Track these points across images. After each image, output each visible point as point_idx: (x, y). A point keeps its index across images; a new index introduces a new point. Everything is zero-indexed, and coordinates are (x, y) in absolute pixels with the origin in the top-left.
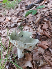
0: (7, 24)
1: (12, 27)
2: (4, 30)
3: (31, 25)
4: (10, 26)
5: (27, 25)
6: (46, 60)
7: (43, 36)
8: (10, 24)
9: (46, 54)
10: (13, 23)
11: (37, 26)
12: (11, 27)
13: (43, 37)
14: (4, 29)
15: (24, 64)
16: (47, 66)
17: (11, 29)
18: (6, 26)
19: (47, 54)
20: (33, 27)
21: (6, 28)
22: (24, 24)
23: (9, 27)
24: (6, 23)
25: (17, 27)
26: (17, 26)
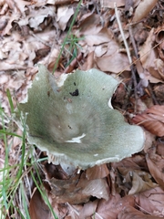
0: (15, 10)
1: (36, 29)
2: (6, 40)
3: (115, 25)
4: (28, 25)
5: (97, 22)
6: (155, 175)
7: (159, 84)
8: (27, 13)
9: (157, 153)
10: (37, 8)
11: (141, 36)
12: (32, 29)
13: (157, 88)
14: (7, 36)
15: (82, 189)
16: (153, 191)
17: (31, 39)
18: (13, 23)
19: (159, 151)
20: (123, 37)
21: (11, 31)
22: (85, 16)
23: (25, 30)
24: (9, 8)
25: (53, 28)
26: (56, 25)
